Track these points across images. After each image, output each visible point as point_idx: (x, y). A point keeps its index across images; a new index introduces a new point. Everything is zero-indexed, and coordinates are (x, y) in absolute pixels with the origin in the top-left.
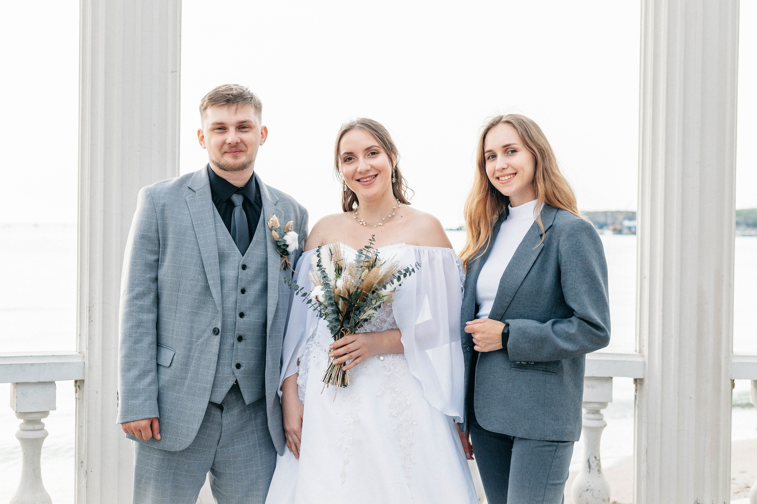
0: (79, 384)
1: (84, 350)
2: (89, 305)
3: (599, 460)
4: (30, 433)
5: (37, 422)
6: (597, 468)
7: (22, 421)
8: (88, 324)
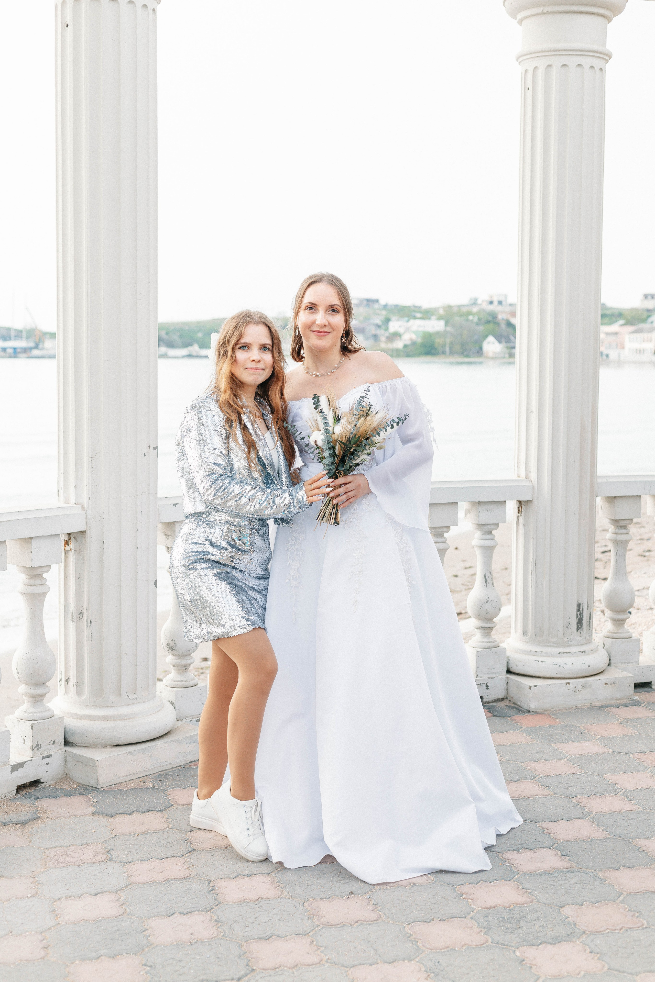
0: (73, 537)
2: (91, 455)
5: (40, 576)
6: (491, 580)
7: (25, 576)
8: (90, 474)
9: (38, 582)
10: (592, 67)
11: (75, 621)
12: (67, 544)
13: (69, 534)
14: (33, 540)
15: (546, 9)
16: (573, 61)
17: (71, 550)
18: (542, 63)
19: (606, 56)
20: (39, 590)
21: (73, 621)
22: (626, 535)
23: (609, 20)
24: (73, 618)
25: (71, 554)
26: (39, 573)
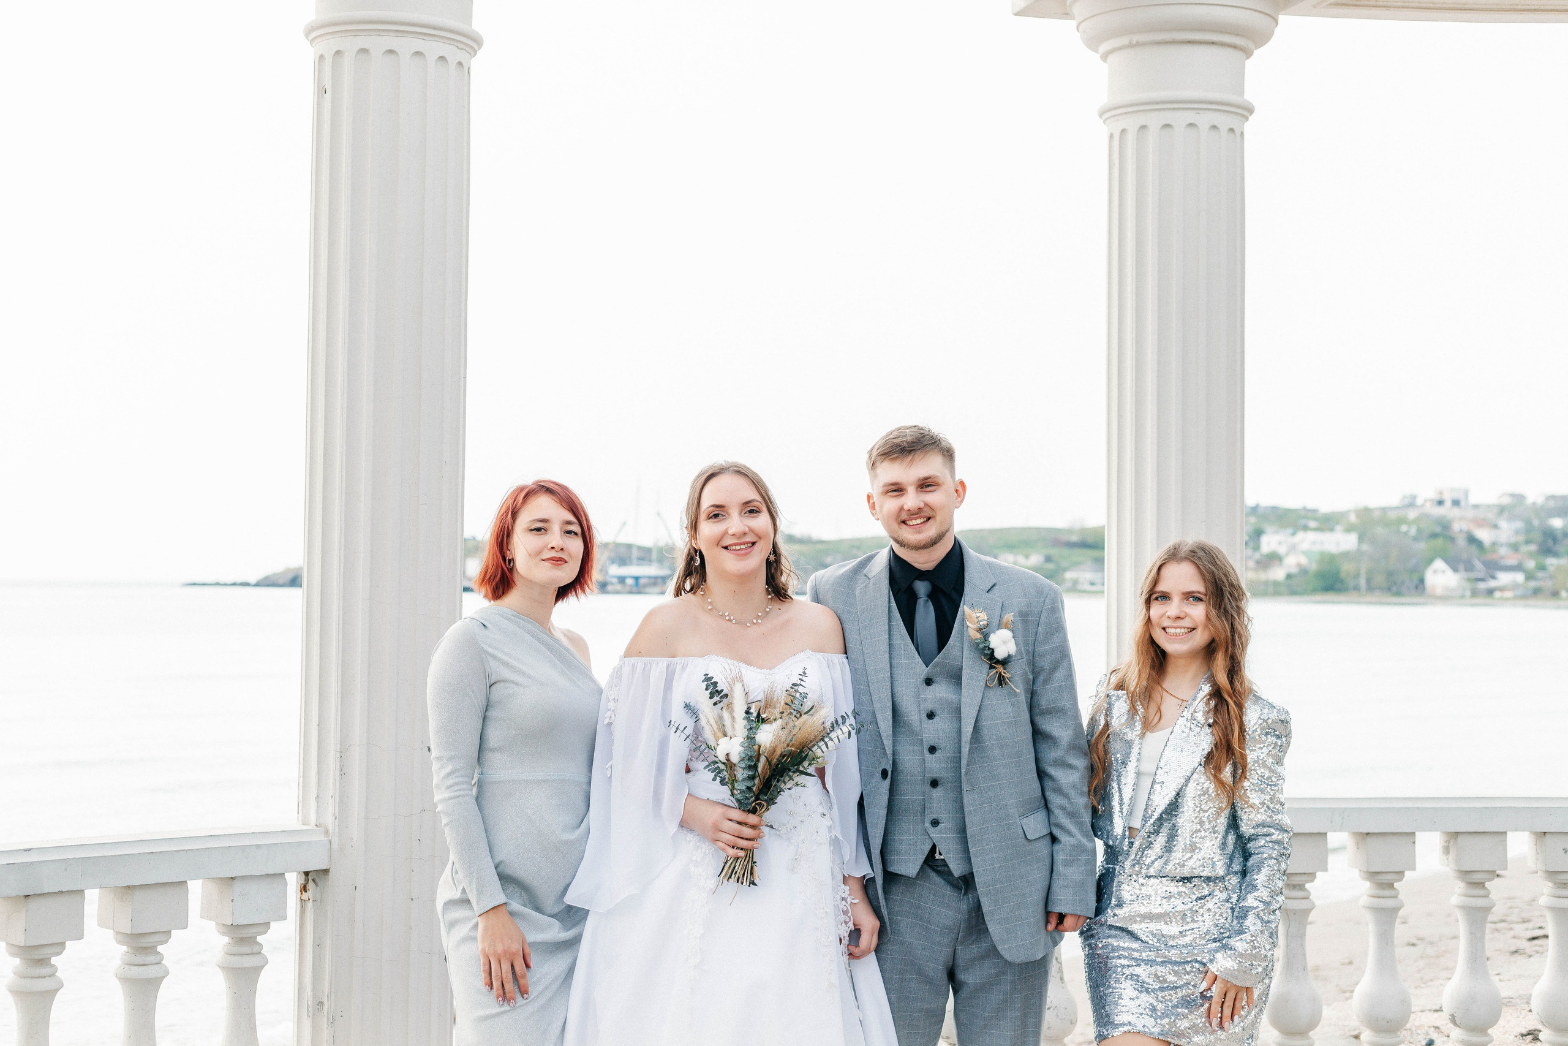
0: (312, 878)
1: (329, 820)
2: (341, 749)
3: (1061, 963)
4: (246, 959)
5: (251, 941)
6: (1059, 975)
7: (226, 940)
8: (338, 778)
9: (246, 949)
10: (1214, 127)
11: (311, 1015)
12: (304, 889)
13: (307, 874)
14: (236, 883)
15: (1135, 38)
16: (1179, 118)
17: (309, 899)
18: (1132, 124)
19: (1246, 111)
20: (249, 962)
21: (308, 1016)
22: (1304, 901)
23: (1248, 54)
24: (308, 1010)
25: (310, 904)
26: (250, 935)
